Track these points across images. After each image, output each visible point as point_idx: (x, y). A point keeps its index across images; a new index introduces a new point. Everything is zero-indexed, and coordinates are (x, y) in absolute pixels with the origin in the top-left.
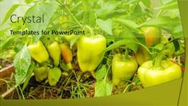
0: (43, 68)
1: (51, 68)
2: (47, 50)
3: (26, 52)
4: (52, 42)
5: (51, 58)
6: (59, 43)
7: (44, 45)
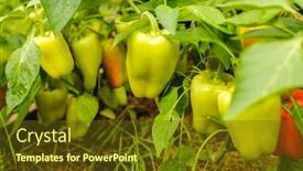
0: (57, 94)
1: (76, 96)
2: (71, 50)
3: (31, 51)
4: (83, 35)
5: (77, 71)
6: (100, 37)
7: (66, 38)
